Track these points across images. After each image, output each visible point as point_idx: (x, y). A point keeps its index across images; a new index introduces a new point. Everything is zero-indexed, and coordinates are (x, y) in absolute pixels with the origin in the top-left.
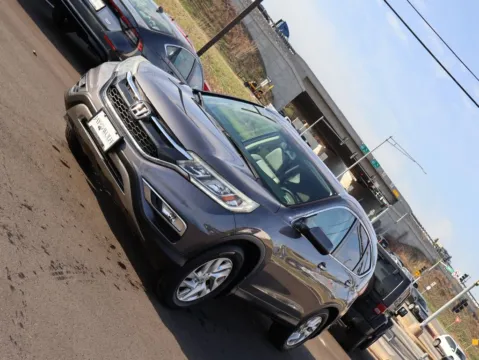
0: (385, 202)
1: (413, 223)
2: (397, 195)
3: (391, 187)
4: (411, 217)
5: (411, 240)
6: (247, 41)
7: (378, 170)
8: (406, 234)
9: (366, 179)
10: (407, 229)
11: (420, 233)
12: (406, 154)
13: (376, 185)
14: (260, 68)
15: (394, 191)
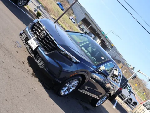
0: (110, 48)
1: (118, 53)
2: (113, 46)
3: (111, 43)
4: (117, 52)
5: (117, 58)
6: (68, 4)
7: (107, 39)
8: (116, 56)
9: (104, 42)
10: (116, 55)
11: (120, 56)
12: (116, 35)
13: (107, 43)
14: (72, 11)
15: (112, 45)
